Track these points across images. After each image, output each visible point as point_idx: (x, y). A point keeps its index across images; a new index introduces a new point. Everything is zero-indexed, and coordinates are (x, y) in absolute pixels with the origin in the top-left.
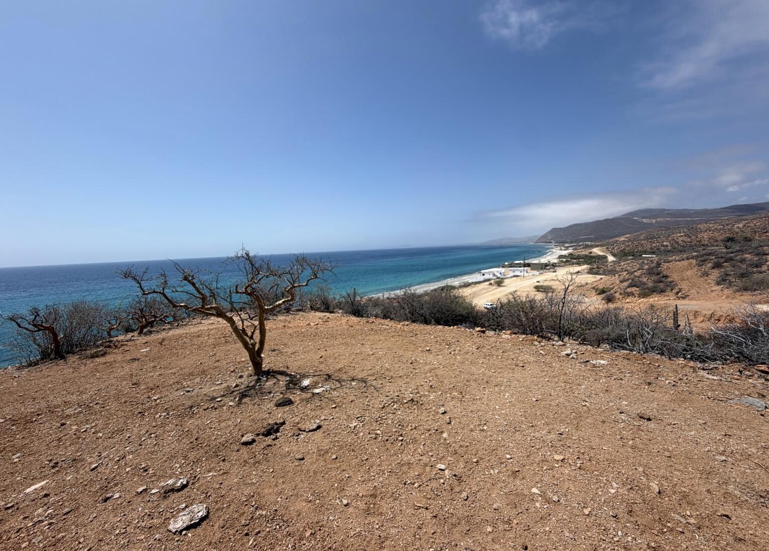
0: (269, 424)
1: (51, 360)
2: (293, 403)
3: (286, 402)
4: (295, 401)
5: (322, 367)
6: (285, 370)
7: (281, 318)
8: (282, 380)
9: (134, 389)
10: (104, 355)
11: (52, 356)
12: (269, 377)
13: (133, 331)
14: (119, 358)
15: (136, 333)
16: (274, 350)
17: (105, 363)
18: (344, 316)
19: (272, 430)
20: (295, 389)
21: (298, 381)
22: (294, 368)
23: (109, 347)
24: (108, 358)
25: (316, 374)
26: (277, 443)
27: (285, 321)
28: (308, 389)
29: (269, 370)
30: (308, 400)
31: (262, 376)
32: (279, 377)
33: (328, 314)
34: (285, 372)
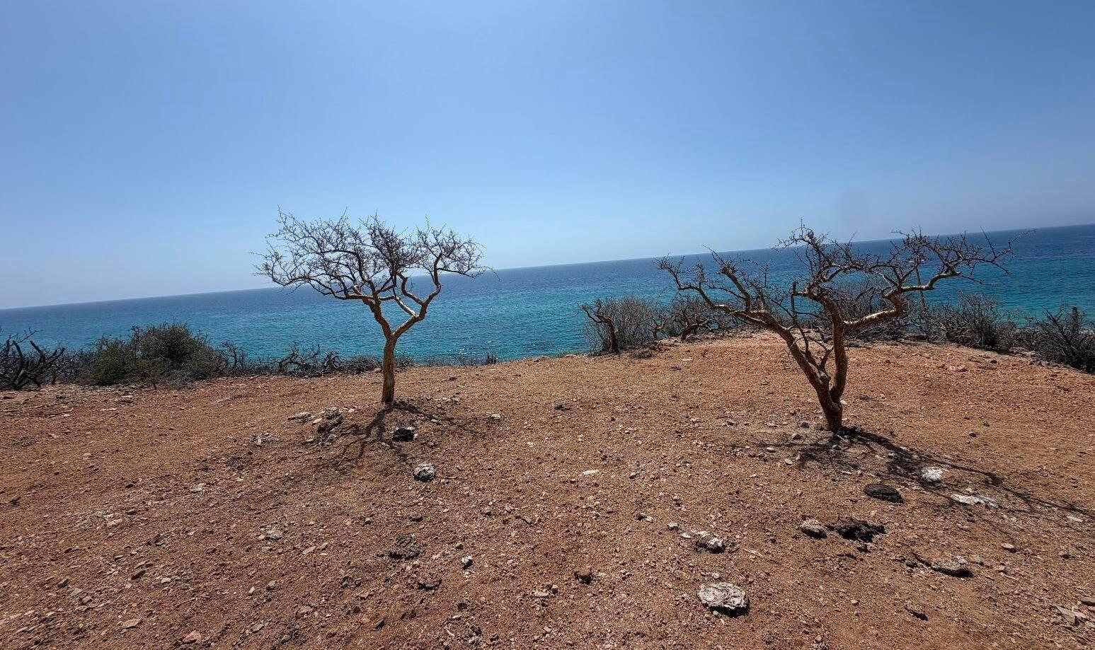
0: (851, 519)
1: (610, 353)
2: (902, 502)
3: (887, 494)
4: (908, 501)
5: (976, 454)
6: (887, 436)
7: (880, 346)
8: (880, 452)
9: (673, 402)
10: (650, 356)
11: (610, 350)
12: (855, 440)
13: (676, 335)
14: (662, 363)
15: (679, 339)
16: (866, 398)
17: (650, 366)
18: (1040, 364)
19: (857, 532)
20: (908, 477)
21: (916, 465)
22: (905, 438)
23: (654, 349)
24: (652, 361)
25: (958, 464)
26: (866, 559)
27: (890, 353)
28: (938, 488)
29: (855, 428)
30: (937, 509)
31: (842, 435)
32: (874, 445)
33: (993, 355)
34: (886, 441)
